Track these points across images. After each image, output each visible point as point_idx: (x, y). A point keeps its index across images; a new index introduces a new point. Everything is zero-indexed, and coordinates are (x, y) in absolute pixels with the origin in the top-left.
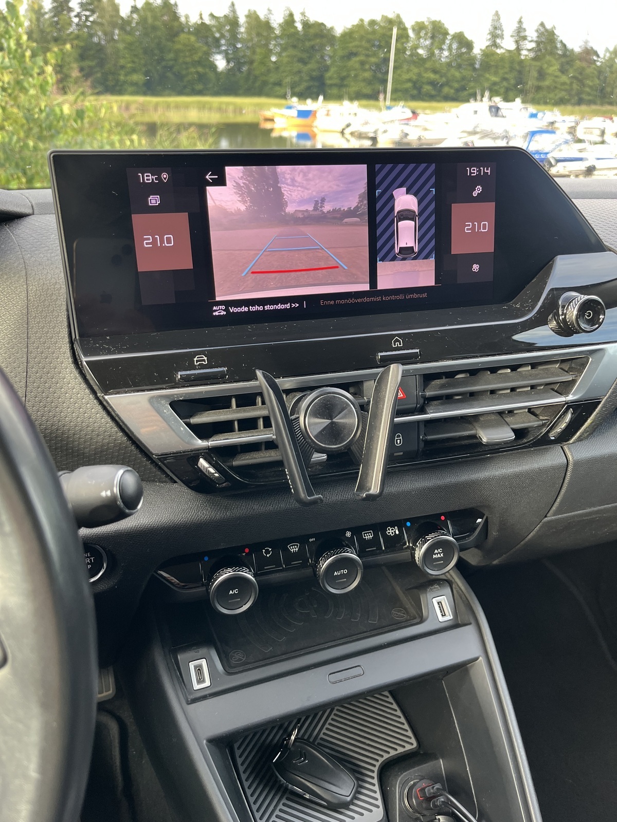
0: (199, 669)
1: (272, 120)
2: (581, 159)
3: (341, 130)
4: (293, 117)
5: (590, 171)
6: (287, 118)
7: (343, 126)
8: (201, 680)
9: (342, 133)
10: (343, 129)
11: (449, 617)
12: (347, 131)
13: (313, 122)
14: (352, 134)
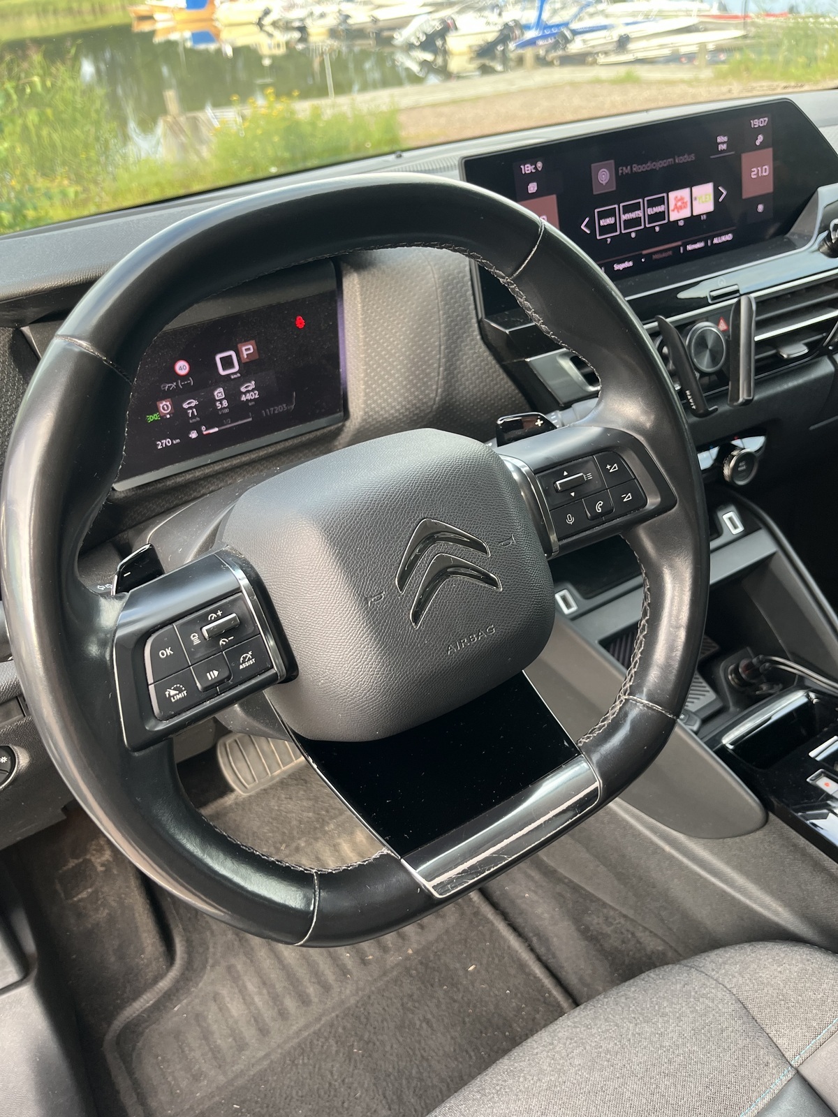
0: (564, 599)
1: (149, 18)
2: (604, 28)
3: (255, 20)
4: (181, 9)
5: (623, 43)
6: (172, 11)
7: (260, 14)
8: (568, 606)
9: (260, 24)
10: (260, 19)
11: (741, 529)
12: (267, 21)
13: (213, 13)
14: (274, 24)
